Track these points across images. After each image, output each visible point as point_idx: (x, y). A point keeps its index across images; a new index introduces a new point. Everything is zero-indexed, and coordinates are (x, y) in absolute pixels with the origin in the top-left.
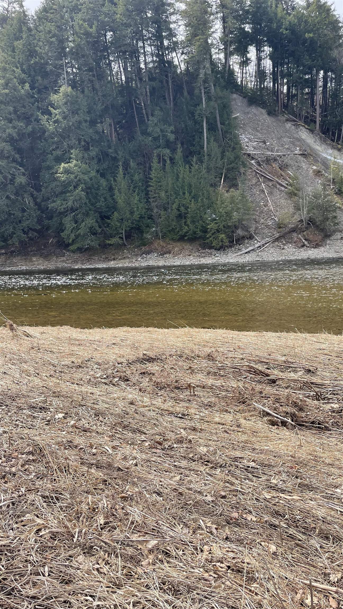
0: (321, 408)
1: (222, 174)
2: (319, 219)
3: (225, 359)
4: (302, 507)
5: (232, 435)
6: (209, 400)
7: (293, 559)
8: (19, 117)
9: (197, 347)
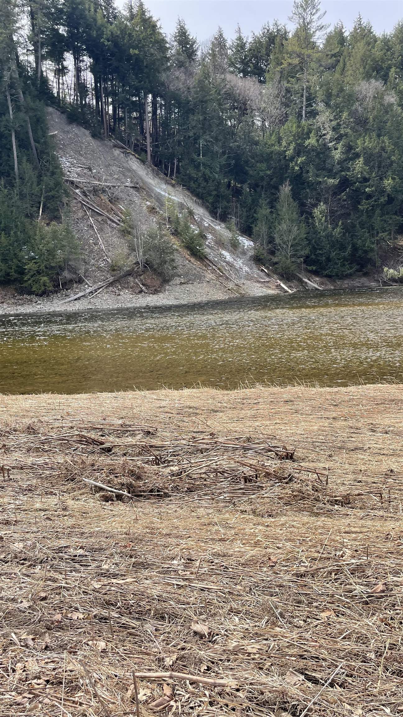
0: (160, 473)
1: (40, 203)
2: (156, 262)
3: (51, 430)
4: (136, 589)
5: (56, 522)
6: (28, 483)
7: (125, 652)
9: (14, 418)
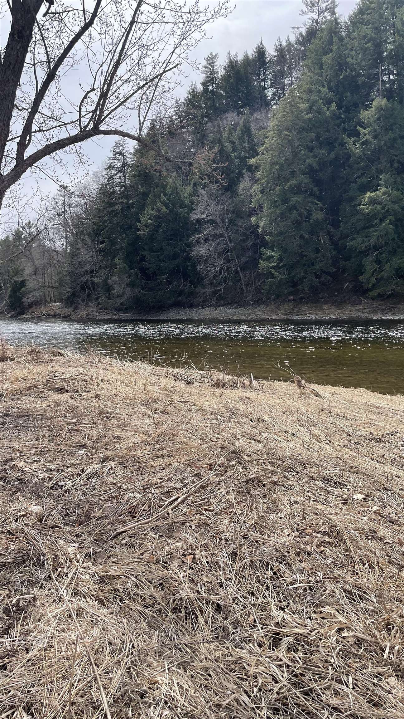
8: (321, 144)
